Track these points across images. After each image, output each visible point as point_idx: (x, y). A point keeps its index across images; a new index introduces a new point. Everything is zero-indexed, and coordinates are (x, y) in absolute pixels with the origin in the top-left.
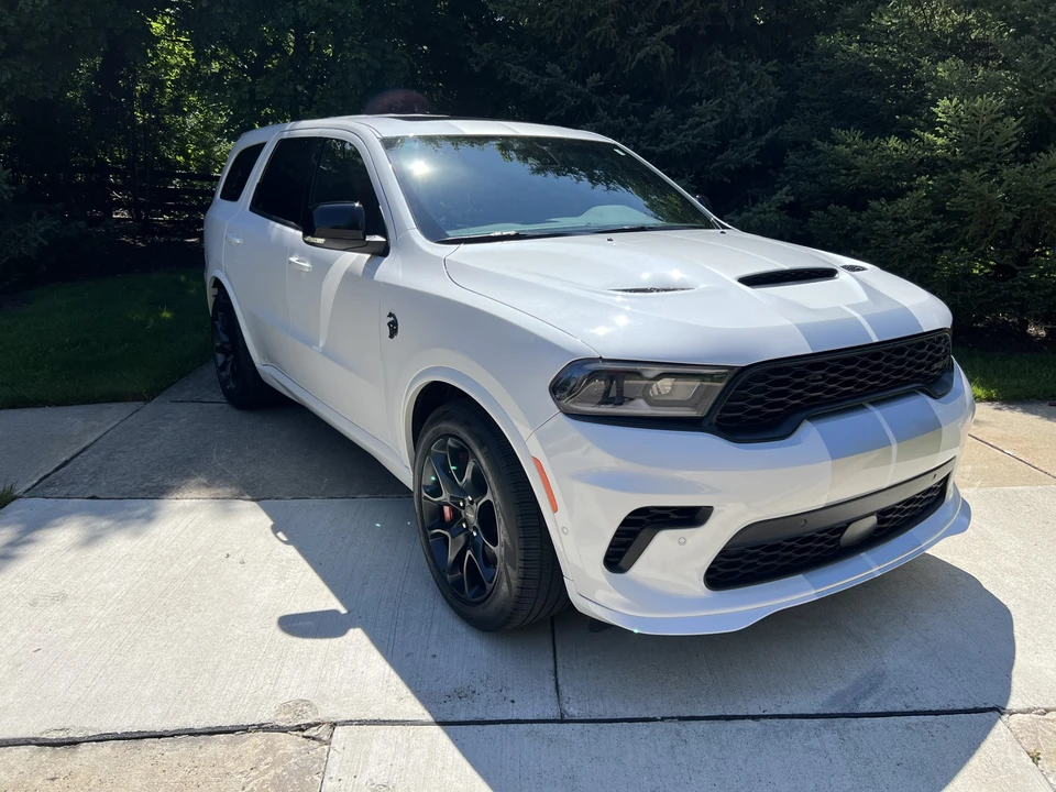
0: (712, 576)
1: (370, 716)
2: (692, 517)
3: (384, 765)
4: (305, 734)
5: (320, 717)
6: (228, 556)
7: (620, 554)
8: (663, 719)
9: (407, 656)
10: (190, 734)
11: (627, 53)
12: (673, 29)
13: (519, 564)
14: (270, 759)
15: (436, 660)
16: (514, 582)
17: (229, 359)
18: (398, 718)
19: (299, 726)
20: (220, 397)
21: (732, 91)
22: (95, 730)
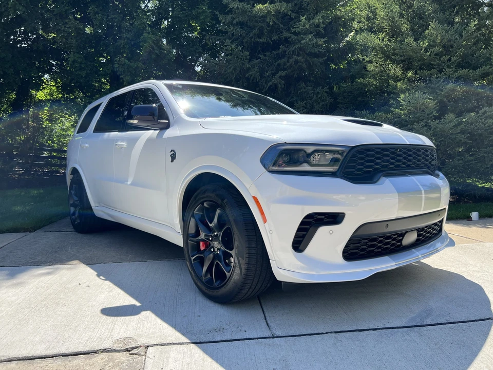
0: (346, 254)
1: (168, 342)
2: (335, 219)
3: (178, 363)
4: (131, 352)
5: (139, 343)
6: (80, 284)
7: (300, 242)
8: (327, 333)
9: (184, 317)
10: (63, 356)
11: (264, 84)
12: (283, 73)
13: (246, 256)
14: (111, 364)
15: (200, 317)
16: (243, 267)
17: (77, 209)
18: (183, 342)
19: (127, 349)
20: (71, 229)
21: (310, 100)
22: (6, 356)
